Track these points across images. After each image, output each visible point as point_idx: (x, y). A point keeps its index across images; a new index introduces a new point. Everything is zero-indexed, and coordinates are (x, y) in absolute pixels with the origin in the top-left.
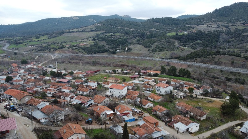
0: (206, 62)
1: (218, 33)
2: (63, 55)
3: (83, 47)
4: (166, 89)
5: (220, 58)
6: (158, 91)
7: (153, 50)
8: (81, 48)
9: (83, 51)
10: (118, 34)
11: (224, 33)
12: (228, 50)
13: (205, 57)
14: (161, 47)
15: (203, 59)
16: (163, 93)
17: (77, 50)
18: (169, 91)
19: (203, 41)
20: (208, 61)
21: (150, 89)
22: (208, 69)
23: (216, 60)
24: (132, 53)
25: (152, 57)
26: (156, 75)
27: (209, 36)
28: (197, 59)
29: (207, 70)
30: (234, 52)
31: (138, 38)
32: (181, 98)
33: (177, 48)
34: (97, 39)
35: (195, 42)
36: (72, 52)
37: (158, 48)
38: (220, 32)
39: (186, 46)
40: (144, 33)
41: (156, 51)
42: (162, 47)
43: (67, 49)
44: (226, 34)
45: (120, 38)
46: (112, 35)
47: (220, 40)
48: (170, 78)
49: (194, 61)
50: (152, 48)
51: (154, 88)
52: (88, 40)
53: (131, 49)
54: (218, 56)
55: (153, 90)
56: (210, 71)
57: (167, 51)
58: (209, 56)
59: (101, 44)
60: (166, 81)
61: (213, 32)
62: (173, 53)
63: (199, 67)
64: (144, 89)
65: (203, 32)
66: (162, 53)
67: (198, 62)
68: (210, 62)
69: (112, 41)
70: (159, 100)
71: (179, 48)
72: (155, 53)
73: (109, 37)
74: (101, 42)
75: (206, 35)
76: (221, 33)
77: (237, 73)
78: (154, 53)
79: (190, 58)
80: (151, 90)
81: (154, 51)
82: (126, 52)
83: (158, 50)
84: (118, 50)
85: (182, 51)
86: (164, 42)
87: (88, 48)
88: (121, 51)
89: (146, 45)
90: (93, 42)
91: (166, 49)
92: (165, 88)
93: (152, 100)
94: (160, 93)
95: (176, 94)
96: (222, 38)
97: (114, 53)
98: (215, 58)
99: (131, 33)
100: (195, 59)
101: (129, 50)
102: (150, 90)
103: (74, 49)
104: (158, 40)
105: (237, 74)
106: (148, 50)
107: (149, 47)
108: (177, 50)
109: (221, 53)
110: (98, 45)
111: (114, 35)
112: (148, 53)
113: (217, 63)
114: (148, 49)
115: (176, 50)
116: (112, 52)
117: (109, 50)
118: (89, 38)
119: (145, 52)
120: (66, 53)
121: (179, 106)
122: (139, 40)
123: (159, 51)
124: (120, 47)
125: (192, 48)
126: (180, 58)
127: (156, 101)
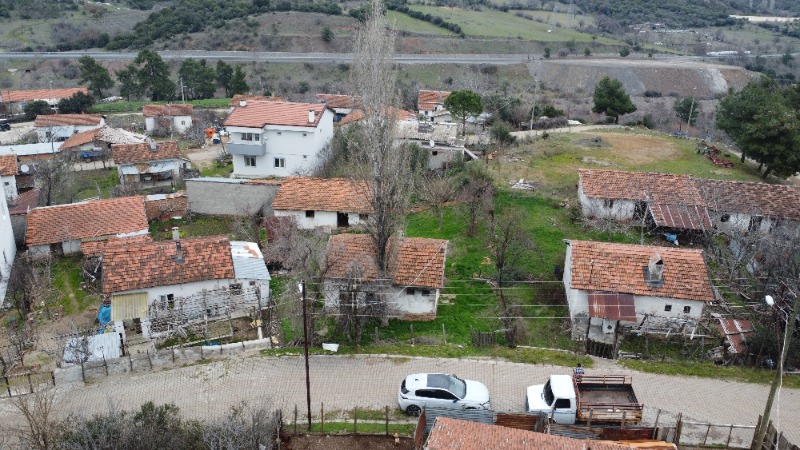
0: (231, 44)
4: (318, 133)
5: (276, 23)
6: (251, 161)
13: (218, 27)
15: (213, 33)
20: (237, 39)
23: (265, 31)
28: (189, 34)
49: (182, 46)
54: (264, 16)
57: (25, 18)
58: (234, 20)
62: (61, 26)
64: (129, 170)
68: (245, 43)
79: (156, 37)
85: (100, 15)
100: (180, 36)
108: (73, 13)
109: (275, 6)
121: (609, 203)
125: (135, 4)
126: (112, 43)
127: (363, 222)
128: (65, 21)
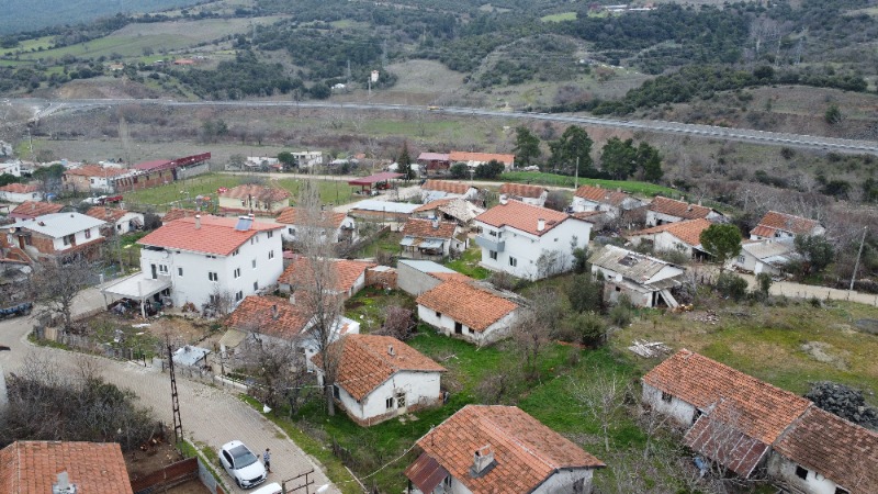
0: (713, 117)
1: (740, 13)
2: (92, 103)
3: (185, 70)
4: (547, 243)
5: (774, 98)
6: (494, 255)
7: (486, 76)
8: (174, 74)
9: (180, 87)
10: (343, 24)
11: (763, 14)
12: (804, 65)
13: (706, 98)
14: (517, 64)
15: (697, 105)
16: (527, 269)
17: (157, 82)
19: (685, 42)
20: (722, 113)
21: (447, 245)
22: (726, 146)
23: (757, 107)
24: (401, 94)
25: (480, 104)
26: (490, 172)
27: (709, 25)
28: (672, 104)
29: (722, 152)
30: (832, 73)
31: (423, 38)
32: (659, 301)
33: (582, 69)
34: (256, 43)
35: (653, 44)
36: (132, 93)
37: (504, 72)
38: (749, 10)
39: (622, 61)
40: (452, 19)
41: (498, 82)
42: (523, 67)
43: (112, 78)
44: (773, 18)
45: (352, 38)
46: (317, 26)
47: (750, 39)
48: (563, 185)
49: (661, 116)
50: (483, 70)
51: (472, 236)
52: (219, 47)
53: (395, 79)
54: (764, 91)
55: (462, 249)
56: (736, 156)
57: (543, 80)
58: (725, 93)
59: (268, 62)
60: (545, 193)
61: (721, 8)
62: (567, 89)
63: (686, 140)
64: (406, 242)
65: (684, 8)
66: (522, 88)
67: (677, 118)
68: (729, 118)
69: (317, 49)
70: (497, 326)
71: (593, 70)
72: (494, 91)
73: (305, 33)
74: (270, 52)
75: (698, 19)
76: (752, 14)
77: (859, 157)
78: (488, 89)
79: (641, 105)
80: (451, 252)
81: (490, 81)
82: (370, 90)
83: (505, 78)
84: (338, 82)
85: (607, 79)
86: (529, 45)
87: (205, 73)
88: (351, 85)
89: (455, 59)
90: (233, 52)
91: (537, 75)
92: (541, 234)
93: (447, 324)
94: (510, 270)
95: (619, 279)
96: (761, 33)
97: (321, 94)
98: (750, 98)
99: (399, 21)
100: (663, 105)
101: (386, 81)
102: (446, 251)
103: (141, 80)
104: (507, 38)
105: (861, 163)
106: (466, 81)
107: (470, 69)
108: (584, 76)
109: (778, 78)
110: (255, 61)
111: (328, 27)
112: (464, 91)
113: (762, 121)
114: (464, 75)
115: (580, 75)
116: (311, 92)
117: (299, 84)
118: (223, 40)
119: (451, 89)
120: (103, 96)
121: (667, 398)
122: (430, 44)
123: (511, 83)
124: (348, 72)
125: (646, 68)
126: (599, 108)
127: (471, 335)
128: (572, 83)
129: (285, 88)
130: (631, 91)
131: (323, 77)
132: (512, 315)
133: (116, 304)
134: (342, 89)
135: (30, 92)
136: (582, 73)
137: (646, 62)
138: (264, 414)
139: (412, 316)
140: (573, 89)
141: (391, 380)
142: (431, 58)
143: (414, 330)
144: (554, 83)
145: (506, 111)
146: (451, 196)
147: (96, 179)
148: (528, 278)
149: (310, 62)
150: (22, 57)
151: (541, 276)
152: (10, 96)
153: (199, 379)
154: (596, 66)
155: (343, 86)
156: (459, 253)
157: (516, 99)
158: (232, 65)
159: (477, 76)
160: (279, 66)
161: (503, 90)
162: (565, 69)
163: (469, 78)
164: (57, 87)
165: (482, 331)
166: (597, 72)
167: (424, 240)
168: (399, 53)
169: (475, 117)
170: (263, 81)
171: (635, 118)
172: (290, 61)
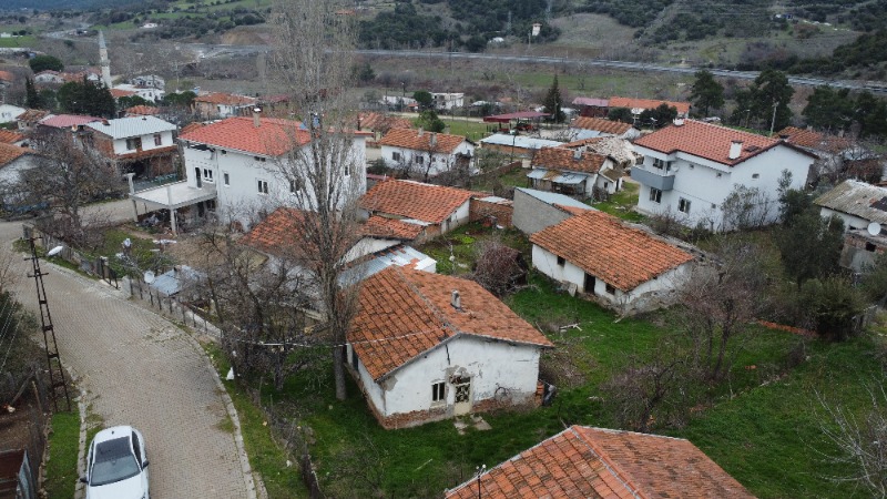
2: (249, 49)
3: (344, 20)
4: (743, 177)
6: (657, 195)
7: (660, 31)
14: (699, 18)
16: (707, 214)
18: (774, 194)
21: (591, 182)
24: (562, 48)
25: (653, 59)
33: (778, 25)
37: (684, 26)
39: (828, 17)
41: (674, 38)
42: (705, 21)
50: (658, 23)
53: (558, 33)
55: (611, 189)
57: (729, 36)
59: (428, 14)
62: (758, 45)
64: (537, 175)
66: (703, 44)
69: (478, 3)
70: (653, 286)
71: (792, 26)
72: (670, 47)
74: (430, 6)
78: (663, 44)
80: (596, 190)
81: (666, 35)
82: (529, 44)
83: (683, 33)
84: (496, 36)
85: (808, 36)
87: (364, 23)
88: (510, 39)
89: (627, 13)
90: (393, 4)
91: (723, 30)
92: (733, 164)
93: (573, 277)
94: (679, 215)
95: (872, 231)
97: (476, 46)
101: (549, 34)
106: (637, 36)
107: (644, 23)
108: (780, 32)
110: (413, 14)
112: (635, 46)
114: (636, 30)
115: (773, 32)
116: (467, 44)
117: (456, 36)
119: (619, 44)
120: (262, 42)
123: (690, 38)
124: (508, 26)
125: (861, 24)
126: (796, 66)
127: (611, 297)
128: (765, 40)
129: (440, 39)
130: (841, 47)
131: (481, 31)
132: (681, 269)
133: (150, 214)
134: (500, 43)
135: (198, 37)
136: (775, 28)
137: (861, 18)
138: (224, 381)
139: (518, 258)
140: (766, 45)
141: (443, 351)
142: (599, 12)
143: (521, 281)
144: (741, 39)
145: (683, 67)
146: (604, 135)
147: (222, 108)
148: (708, 227)
149: (470, 16)
150: (201, 10)
151: (729, 227)
152: (181, 42)
153: (168, 314)
154: (796, 22)
155: (501, 39)
156: (607, 193)
157: (695, 55)
158: (389, 15)
159: (650, 30)
160: (438, 19)
161: (680, 45)
162: (757, 24)
163: (642, 32)
164: (223, 33)
165: (628, 290)
166: (795, 28)
167: (561, 174)
168: (565, 7)
169: (644, 72)
170: (419, 31)
171: (845, 78)
172: (451, 14)
